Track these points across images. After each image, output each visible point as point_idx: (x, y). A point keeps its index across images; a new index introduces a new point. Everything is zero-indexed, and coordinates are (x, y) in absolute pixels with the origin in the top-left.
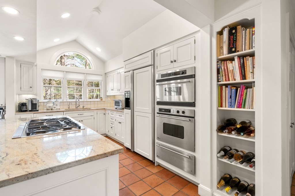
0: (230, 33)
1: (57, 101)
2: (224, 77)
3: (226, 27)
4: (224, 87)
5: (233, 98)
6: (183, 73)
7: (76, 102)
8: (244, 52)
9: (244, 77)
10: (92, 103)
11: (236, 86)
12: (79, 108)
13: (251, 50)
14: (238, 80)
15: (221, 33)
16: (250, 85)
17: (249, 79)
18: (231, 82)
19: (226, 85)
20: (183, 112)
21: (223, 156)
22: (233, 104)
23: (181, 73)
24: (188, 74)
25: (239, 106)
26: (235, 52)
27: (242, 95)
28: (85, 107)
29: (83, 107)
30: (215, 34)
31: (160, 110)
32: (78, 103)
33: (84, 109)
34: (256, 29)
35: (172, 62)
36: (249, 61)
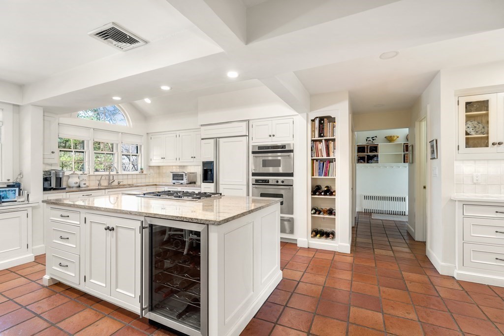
0: (320, 123)
1: (85, 174)
2: (315, 153)
3: (317, 118)
4: (315, 161)
5: (321, 169)
6: (282, 148)
7: (109, 175)
8: (328, 138)
9: (328, 155)
10: (130, 177)
11: (323, 161)
12: (113, 184)
13: (333, 138)
14: (325, 157)
15: (313, 121)
16: (332, 161)
17: (331, 157)
18: (320, 158)
19: (317, 160)
20: (283, 182)
21: (315, 213)
22: (321, 174)
23: (281, 147)
24: (287, 149)
25: (325, 175)
26: (323, 137)
27: (327, 167)
28: (121, 183)
29: (119, 184)
30: (310, 121)
31: (257, 181)
32: (111, 178)
33: (119, 186)
34: (336, 124)
35: (270, 136)
36: (331, 144)
